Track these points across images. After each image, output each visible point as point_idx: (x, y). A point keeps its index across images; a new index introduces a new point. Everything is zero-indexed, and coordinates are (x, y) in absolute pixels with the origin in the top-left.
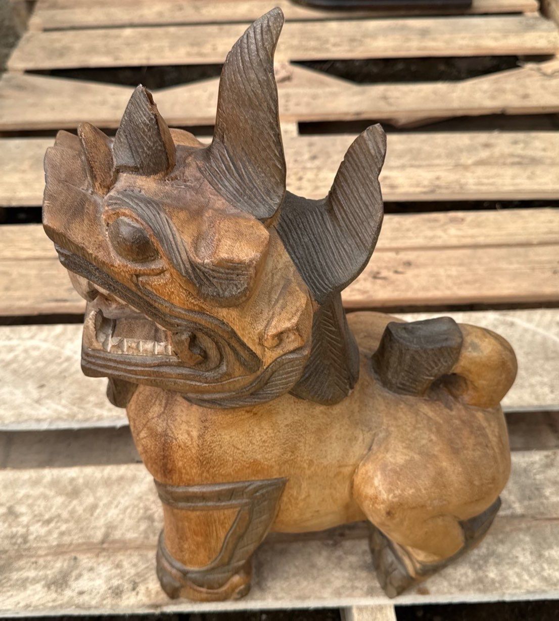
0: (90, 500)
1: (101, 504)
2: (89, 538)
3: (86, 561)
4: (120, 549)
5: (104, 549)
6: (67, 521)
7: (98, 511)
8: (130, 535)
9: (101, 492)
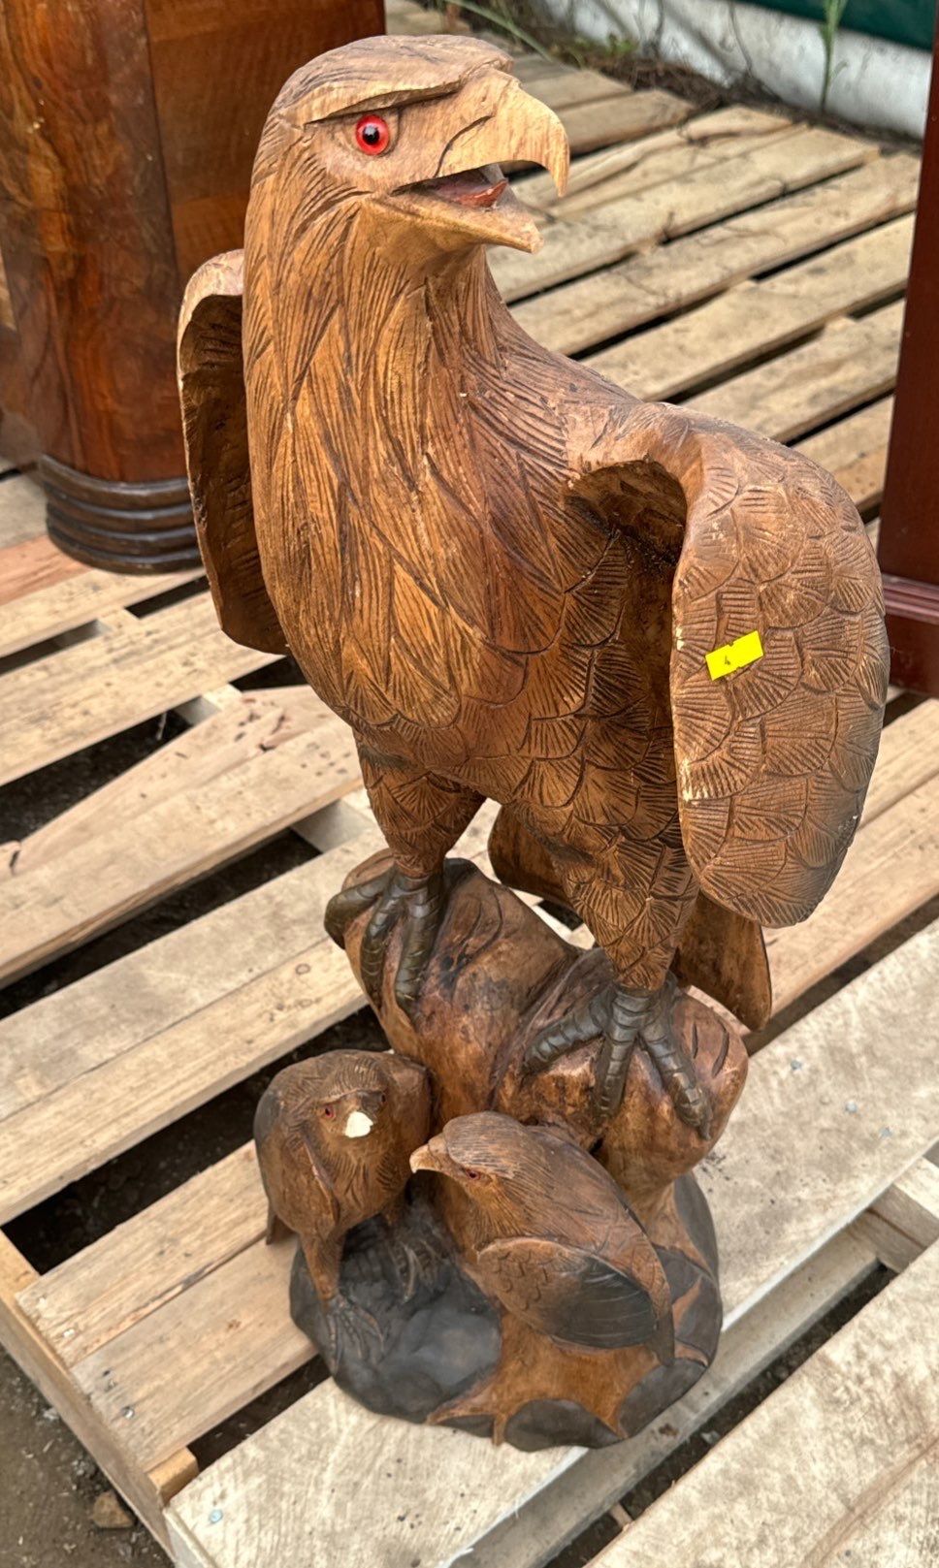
0: (776, 1478)
1: (792, 1471)
2: (829, 1517)
3: (859, 1545)
4: (877, 1500)
5: (861, 1517)
6: (781, 1523)
7: (800, 1482)
8: (869, 1476)
9: (775, 1459)
